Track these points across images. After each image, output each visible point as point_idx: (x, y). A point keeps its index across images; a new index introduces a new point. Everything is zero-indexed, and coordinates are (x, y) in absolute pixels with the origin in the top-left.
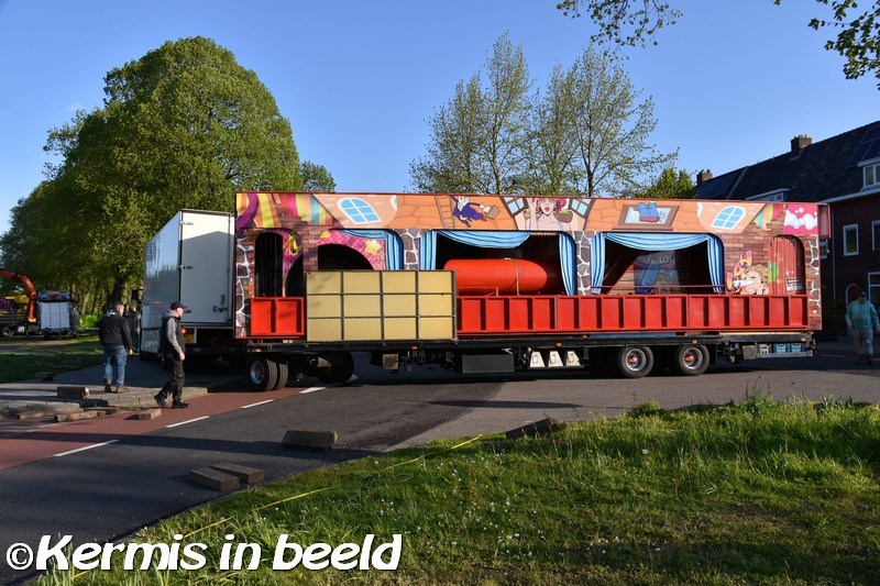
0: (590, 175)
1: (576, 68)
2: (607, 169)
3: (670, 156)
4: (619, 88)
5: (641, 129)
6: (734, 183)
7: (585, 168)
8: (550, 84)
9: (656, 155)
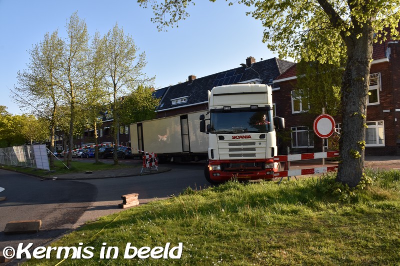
0: (115, 85)
1: (109, 34)
2: (123, 83)
3: (152, 79)
4: (130, 46)
5: (140, 65)
6: (165, 93)
7: (112, 82)
8: (93, 40)
9: (146, 78)
